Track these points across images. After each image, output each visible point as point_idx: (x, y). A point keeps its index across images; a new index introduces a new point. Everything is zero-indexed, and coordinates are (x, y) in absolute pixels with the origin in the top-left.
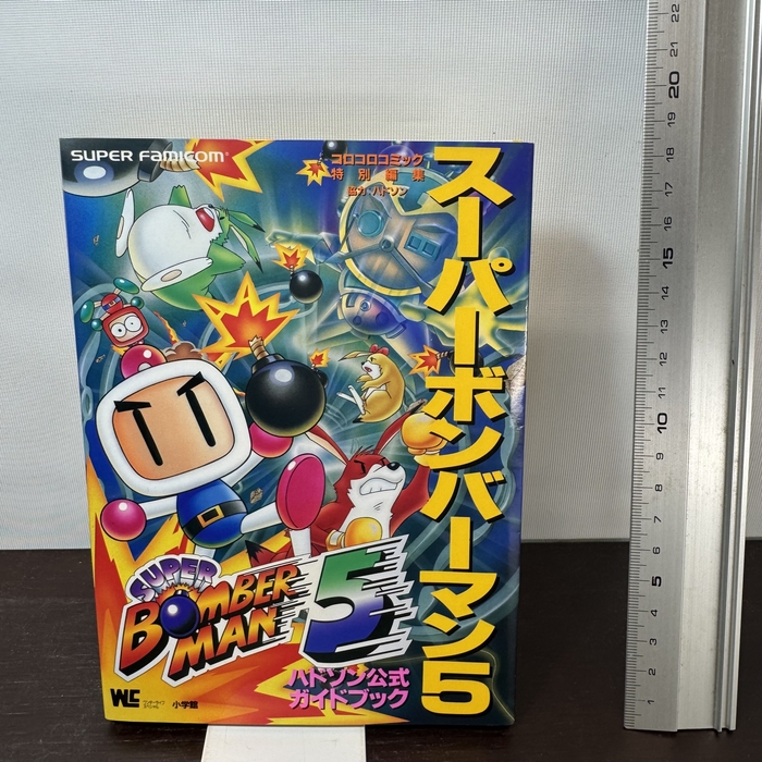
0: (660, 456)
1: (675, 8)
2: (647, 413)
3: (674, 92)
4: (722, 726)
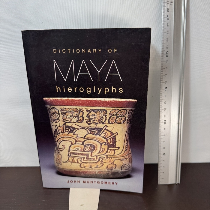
0: (165, 129)
1: (167, 39)
2: (162, 120)
3: (167, 56)
4: (177, 183)
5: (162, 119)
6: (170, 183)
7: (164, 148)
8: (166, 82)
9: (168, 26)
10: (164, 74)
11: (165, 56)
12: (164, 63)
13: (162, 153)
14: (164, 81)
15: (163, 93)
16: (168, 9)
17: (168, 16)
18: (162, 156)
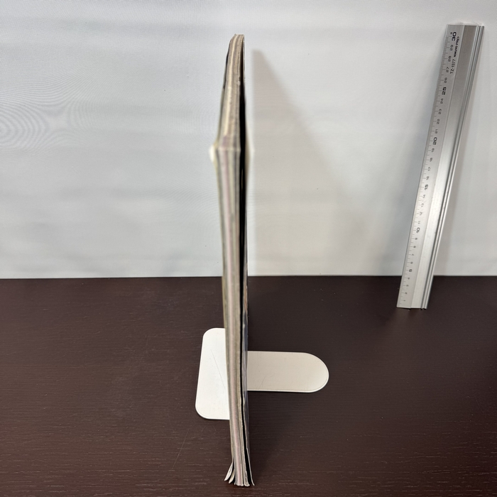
5: (415, 226)
6: (412, 307)
7: (412, 263)
8: (428, 178)
9: (442, 103)
10: (426, 167)
11: (431, 143)
12: (429, 153)
13: (408, 269)
14: (425, 176)
15: (422, 192)
16: (446, 79)
17: (444, 89)
18: (407, 272)
